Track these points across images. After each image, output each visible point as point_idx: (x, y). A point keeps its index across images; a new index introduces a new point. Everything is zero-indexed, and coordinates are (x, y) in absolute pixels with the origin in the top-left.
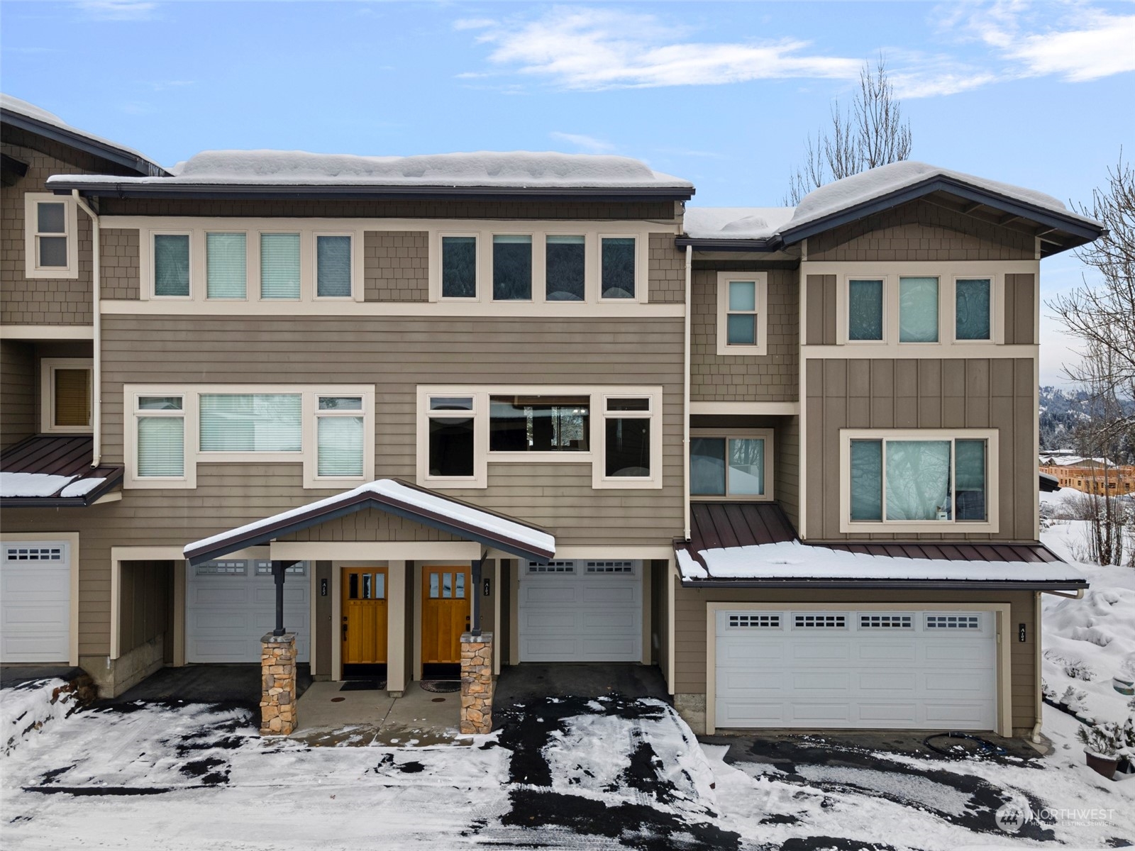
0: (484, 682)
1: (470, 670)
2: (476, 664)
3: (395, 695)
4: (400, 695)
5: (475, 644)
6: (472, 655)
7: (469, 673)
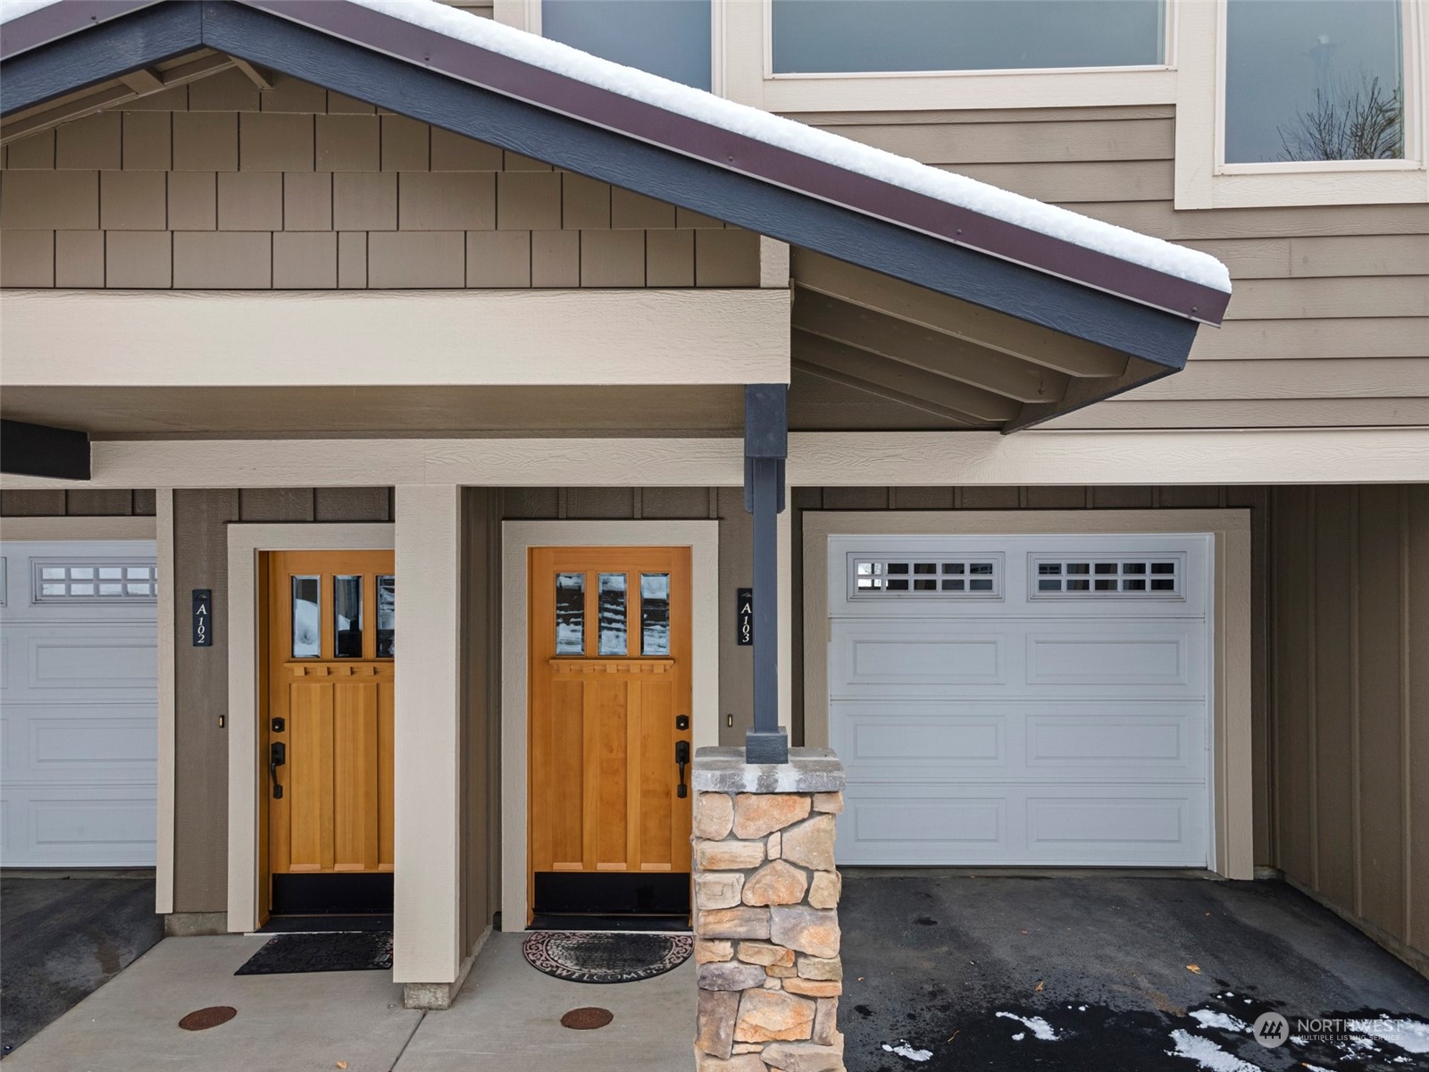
0: (808, 988)
1: (742, 931)
2: (773, 898)
3: (425, 998)
4: (442, 998)
5: (764, 801)
6: (750, 853)
7: (735, 942)
